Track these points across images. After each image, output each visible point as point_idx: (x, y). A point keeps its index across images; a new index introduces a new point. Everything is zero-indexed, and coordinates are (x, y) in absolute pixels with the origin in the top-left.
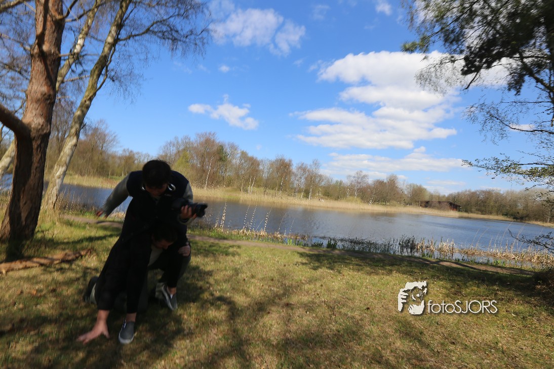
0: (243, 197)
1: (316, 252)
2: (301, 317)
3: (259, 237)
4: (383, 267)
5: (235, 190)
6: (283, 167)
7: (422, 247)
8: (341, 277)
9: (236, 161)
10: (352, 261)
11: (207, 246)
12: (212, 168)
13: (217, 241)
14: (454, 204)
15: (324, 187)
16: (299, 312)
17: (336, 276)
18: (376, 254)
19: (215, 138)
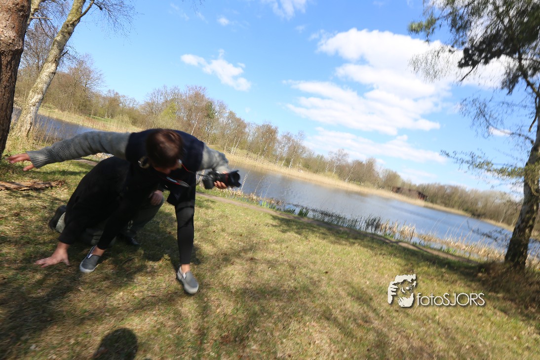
1: (287, 217)
2: (263, 271)
3: (235, 196)
4: (347, 239)
5: (219, 148)
6: (269, 133)
7: (386, 228)
8: (307, 243)
9: (223, 120)
10: (320, 230)
12: (199, 123)
14: (422, 194)
15: (305, 159)
16: (262, 267)
17: (302, 241)
18: (343, 227)
19: (204, 93)
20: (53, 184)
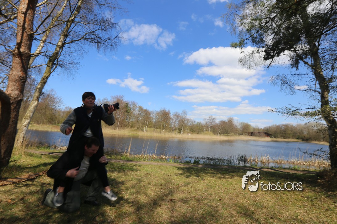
0: (141, 134)
1: (187, 167)
2: (180, 207)
3: (151, 159)
4: (228, 174)
5: (136, 130)
6: (165, 115)
7: (251, 160)
8: (203, 181)
9: (136, 112)
10: (209, 171)
11: (120, 165)
12: (122, 117)
13: (125, 163)
14: (267, 133)
15: (190, 126)
16: (179, 204)
17: (200, 181)
18: (223, 165)
19: (123, 99)
20: (40, 174)
